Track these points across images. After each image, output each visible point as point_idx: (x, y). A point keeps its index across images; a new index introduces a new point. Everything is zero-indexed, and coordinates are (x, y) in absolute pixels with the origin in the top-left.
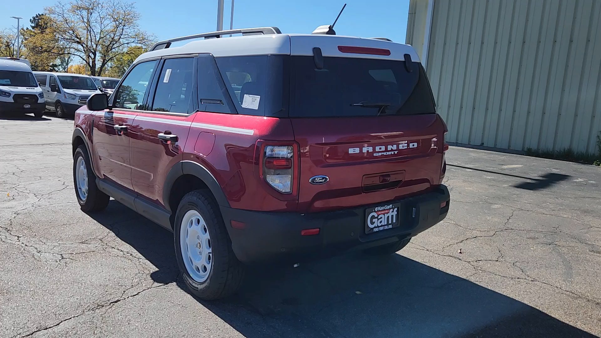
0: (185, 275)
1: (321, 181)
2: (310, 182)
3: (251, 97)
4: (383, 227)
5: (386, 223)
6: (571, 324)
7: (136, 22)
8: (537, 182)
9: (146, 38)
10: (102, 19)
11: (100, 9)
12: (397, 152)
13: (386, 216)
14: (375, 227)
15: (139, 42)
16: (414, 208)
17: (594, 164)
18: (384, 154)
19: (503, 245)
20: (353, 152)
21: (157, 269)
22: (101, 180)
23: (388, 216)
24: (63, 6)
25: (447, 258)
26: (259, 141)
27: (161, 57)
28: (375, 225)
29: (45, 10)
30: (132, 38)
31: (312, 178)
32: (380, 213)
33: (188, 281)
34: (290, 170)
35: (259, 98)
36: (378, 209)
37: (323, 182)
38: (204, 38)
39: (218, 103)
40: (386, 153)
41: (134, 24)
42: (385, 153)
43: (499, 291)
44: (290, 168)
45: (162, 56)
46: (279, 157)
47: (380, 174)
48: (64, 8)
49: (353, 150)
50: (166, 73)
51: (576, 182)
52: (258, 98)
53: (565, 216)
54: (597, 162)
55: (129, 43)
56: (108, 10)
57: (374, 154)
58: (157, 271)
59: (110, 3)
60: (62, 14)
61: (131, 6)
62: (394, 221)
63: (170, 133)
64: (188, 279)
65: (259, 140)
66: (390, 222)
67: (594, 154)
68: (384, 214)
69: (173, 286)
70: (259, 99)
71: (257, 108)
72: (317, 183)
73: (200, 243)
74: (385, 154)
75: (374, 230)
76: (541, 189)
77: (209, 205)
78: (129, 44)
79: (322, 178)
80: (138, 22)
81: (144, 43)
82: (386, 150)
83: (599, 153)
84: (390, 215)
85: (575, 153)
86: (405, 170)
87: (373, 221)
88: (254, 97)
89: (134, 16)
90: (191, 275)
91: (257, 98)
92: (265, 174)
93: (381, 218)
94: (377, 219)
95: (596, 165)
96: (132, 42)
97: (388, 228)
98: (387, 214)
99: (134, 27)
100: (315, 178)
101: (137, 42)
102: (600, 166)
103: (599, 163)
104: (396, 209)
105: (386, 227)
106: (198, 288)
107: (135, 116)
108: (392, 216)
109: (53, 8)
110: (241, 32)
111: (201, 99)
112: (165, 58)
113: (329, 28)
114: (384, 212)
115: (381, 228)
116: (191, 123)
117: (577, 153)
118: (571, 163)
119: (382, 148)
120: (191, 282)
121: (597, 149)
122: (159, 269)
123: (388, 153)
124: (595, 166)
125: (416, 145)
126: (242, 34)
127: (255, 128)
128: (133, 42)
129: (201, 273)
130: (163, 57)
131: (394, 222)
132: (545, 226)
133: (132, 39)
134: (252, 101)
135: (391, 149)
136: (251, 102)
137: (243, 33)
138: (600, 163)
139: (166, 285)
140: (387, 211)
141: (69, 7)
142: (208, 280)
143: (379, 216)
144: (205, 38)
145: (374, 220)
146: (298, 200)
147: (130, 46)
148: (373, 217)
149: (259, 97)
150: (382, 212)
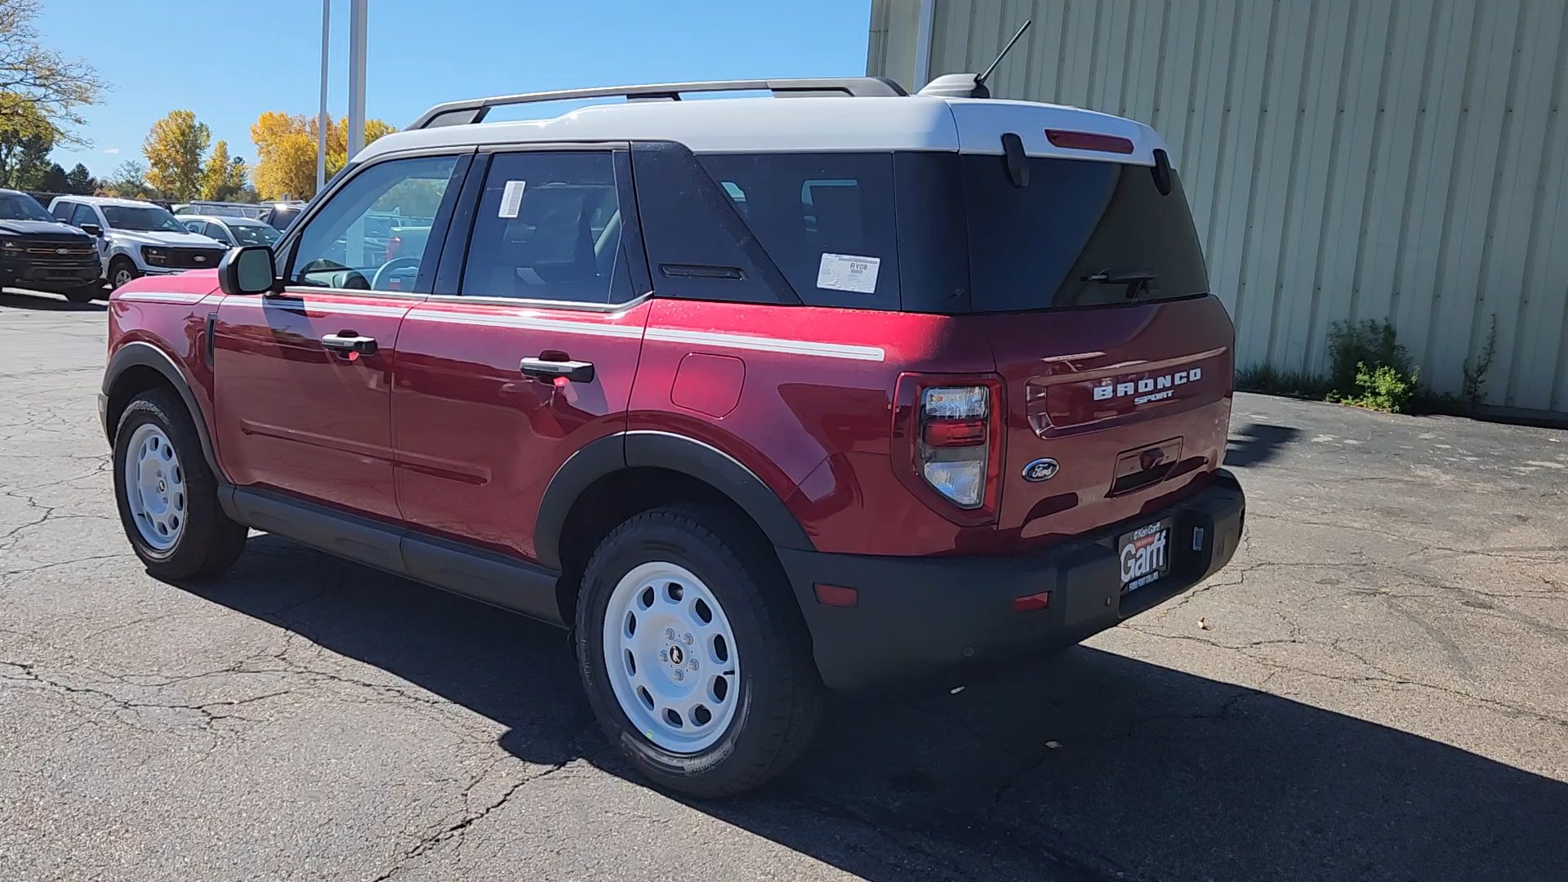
0: (625, 737)
1: (1045, 472)
2: (1023, 477)
3: (846, 260)
4: (1145, 578)
5: (1148, 569)
6: (1545, 773)
7: (26, 23)
8: (1240, 446)
9: (62, 71)
12: (1171, 391)
13: (1149, 550)
14: (1132, 580)
15: (38, 82)
16: (1196, 529)
17: (1327, 398)
19: (1280, 602)
20: (1103, 397)
21: (509, 729)
22: (240, 490)
23: (1153, 551)
25: (1185, 642)
26: (905, 376)
27: (476, 147)
28: (1132, 574)
30: (15, 69)
31: (1027, 468)
32: (1139, 544)
33: (640, 750)
34: (980, 450)
35: (876, 263)
36: (1137, 534)
37: (1049, 475)
38: (625, 97)
39: (729, 275)
40: (1155, 397)
41: (22, 30)
42: (1153, 396)
43: (1350, 712)
44: (983, 443)
45: (478, 145)
46: (944, 417)
47: (1144, 449)
49: (1102, 391)
50: (503, 190)
51: (1317, 443)
52: (872, 265)
53: (1356, 525)
54: (1334, 394)
55: (9, 84)
57: (1136, 400)
58: (508, 733)
62: (1161, 564)
63: (566, 359)
64: (641, 746)
65: (903, 374)
66: (1154, 566)
67: (1321, 376)
68: (1146, 547)
69: (580, 768)
70: (878, 264)
71: (872, 291)
72: (1038, 477)
73: (678, 649)
74: (1152, 398)
75: (1130, 587)
76: (1260, 464)
77: (724, 546)
78: (8, 86)
80: (33, 24)
81: (53, 84)
82: (1156, 391)
83: (1332, 373)
84: (1154, 547)
85: (1280, 375)
86: (1182, 437)
87: (1129, 566)
88: (860, 261)
89: (20, 6)
90: (649, 736)
91: (868, 264)
92: (918, 462)
93: (1141, 556)
94: (1134, 560)
95: (1331, 402)
96: (17, 82)
97: (1152, 580)
98: (1151, 545)
99: (23, 39)
100: (1033, 467)
101: (32, 81)
102: (1340, 404)
103: (1337, 396)
104: (1164, 533)
105: (1149, 579)
106: (682, 768)
107: (407, 310)
108: (1159, 549)
110: (768, 88)
111: (661, 266)
112: (493, 151)
113: (976, 80)
114: (1146, 541)
115: (1142, 582)
116: (643, 329)
117: (1284, 374)
118: (1278, 398)
119: (1148, 385)
120: (652, 754)
121: (1329, 363)
122: (508, 726)
123: (1159, 396)
124: (1329, 403)
125: (1199, 373)
126: (770, 91)
127: (884, 343)
128: (21, 80)
129: (688, 726)
130: (480, 147)
132: (1334, 551)
133: (14, 71)
134: (852, 271)
135: (1162, 387)
136: (850, 273)
137: (774, 90)
138: (1340, 398)
139: (562, 768)
140: (1150, 540)
142: (728, 745)
143: (1138, 552)
144: (628, 98)
145: (1130, 563)
146: (998, 524)
147: (11, 92)
148: (1129, 555)
149: (878, 260)
150: (1143, 543)
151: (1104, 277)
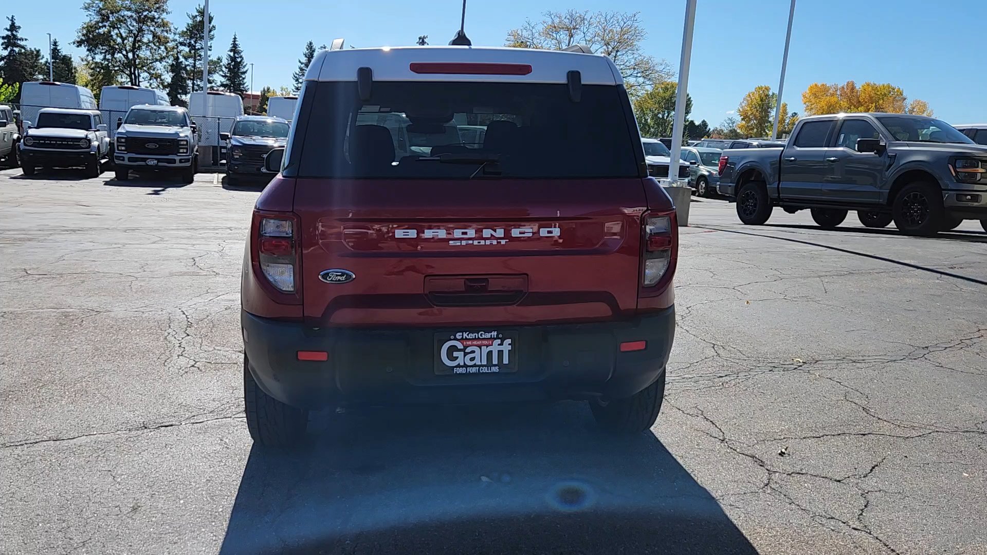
1: (339, 278)
2: (318, 279)
4: (477, 368)
5: (484, 363)
7: (636, 43)
9: (652, 68)
10: (587, 42)
11: (587, 28)
12: (505, 241)
13: (485, 350)
14: (459, 366)
15: (640, 75)
18: (474, 244)
20: (404, 235)
23: (491, 352)
24: (533, 28)
28: (460, 361)
29: (510, 35)
30: (629, 69)
31: (322, 273)
32: (470, 343)
36: (463, 335)
37: (343, 281)
40: (479, 242)
41: (633, 47)
42: (477, 241)
47: (467, 277)
48: (534, 31)
49: (404, 232)
56: (598, 28)
57: (451, 242)
59: (600, 16)
60: (531, 39)
61: (632, 19)
62: (506, 362)
66: (495, 362)
68: (480, 347)
72: (331, 280)
74: (476, 243)
75: (455, 371)
79: (340, 274)
80: (640, 43)
81: (647, 75)
82: (479, 237)
84: (494, 349)
87: (455, 356)
89: (635, 34)
93: (473, 352)
94: (463, 353)
97: (489, 371)
98: (487, 347)
99: (633, 52)
100: (329, 273)
101: (636, 75)
104: (508, 341)
105: (485, 370)
108: (500, 353)
109: (519, 32)
114: (479, 343)
115: (474, 370)
119: (468, 233)
123: (483, 242)
125: (556, 232)
128: (631, 75)
131: (504, 362)
135: (490, 236)
140: (486, 342)
141: (540, 28)
143: (468, 348)
145: (455, 354)
146: (303, 305)
148: (453, 349)
150: (475, 343)
151: (439, 158)
